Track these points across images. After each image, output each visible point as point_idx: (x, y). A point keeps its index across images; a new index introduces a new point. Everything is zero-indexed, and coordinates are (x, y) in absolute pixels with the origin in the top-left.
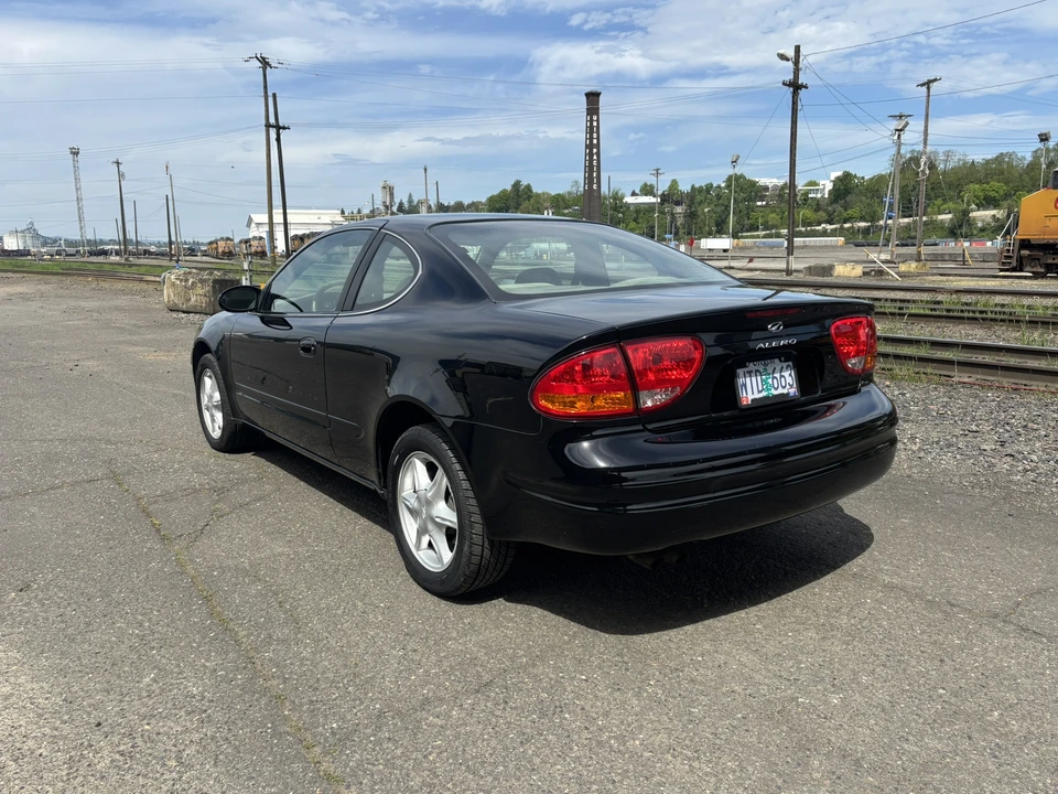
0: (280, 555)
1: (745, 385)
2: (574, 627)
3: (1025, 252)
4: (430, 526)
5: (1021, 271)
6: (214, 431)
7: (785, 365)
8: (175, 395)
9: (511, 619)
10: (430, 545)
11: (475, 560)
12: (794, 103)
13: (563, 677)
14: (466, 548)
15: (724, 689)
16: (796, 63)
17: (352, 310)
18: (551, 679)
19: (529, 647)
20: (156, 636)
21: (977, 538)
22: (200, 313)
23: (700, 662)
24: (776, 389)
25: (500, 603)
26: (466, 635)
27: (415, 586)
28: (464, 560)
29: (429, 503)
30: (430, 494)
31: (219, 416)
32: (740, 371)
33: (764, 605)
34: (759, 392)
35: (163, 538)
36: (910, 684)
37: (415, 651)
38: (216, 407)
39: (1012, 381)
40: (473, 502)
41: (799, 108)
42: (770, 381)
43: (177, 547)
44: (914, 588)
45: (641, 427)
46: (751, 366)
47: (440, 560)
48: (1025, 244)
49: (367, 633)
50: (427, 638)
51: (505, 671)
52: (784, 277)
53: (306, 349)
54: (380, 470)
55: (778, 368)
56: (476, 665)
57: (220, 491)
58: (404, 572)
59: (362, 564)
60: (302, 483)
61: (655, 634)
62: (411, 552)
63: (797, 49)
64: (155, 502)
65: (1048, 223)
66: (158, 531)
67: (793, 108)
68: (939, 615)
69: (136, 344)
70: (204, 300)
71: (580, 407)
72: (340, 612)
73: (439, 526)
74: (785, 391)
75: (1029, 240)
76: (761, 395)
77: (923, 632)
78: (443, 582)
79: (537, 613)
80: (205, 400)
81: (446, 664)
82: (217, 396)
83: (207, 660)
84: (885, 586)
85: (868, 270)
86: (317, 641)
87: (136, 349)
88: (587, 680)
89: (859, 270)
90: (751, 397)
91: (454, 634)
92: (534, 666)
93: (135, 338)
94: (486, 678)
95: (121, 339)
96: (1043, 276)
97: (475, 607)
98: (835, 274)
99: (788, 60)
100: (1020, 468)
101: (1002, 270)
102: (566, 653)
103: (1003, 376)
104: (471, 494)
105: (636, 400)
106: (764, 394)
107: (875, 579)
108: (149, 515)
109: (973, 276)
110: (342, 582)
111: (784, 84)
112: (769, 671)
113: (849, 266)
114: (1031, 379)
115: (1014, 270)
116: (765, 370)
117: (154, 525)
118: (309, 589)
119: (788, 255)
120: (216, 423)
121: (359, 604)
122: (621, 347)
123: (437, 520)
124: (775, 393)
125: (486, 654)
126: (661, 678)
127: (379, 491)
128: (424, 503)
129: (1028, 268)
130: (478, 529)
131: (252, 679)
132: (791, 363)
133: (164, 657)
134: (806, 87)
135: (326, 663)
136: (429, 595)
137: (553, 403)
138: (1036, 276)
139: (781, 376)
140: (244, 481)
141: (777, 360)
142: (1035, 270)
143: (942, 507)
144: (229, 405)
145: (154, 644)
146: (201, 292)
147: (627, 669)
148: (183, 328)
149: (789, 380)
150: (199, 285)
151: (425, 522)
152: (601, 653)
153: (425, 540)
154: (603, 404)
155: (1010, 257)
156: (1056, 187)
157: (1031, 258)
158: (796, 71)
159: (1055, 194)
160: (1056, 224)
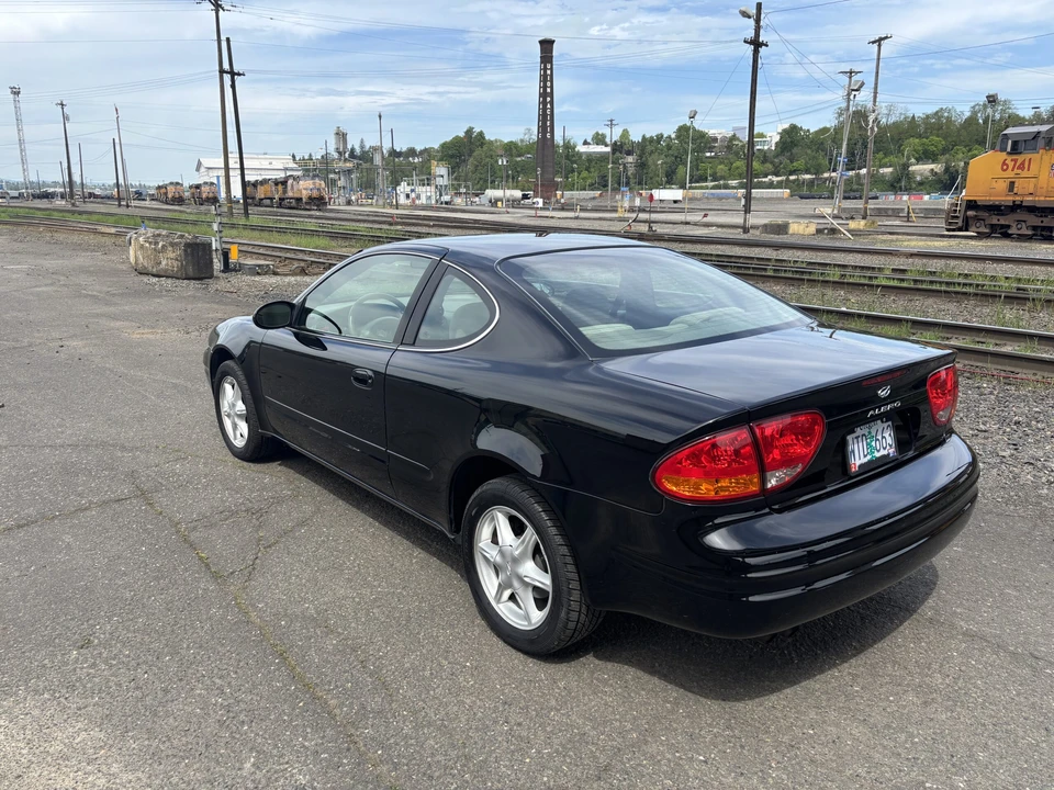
0: (345, 598)
1: (853, 451)
2: (674, 692)
3: (970, 213)
4: (516, 584)
5: (966, 231)
6: (235, 439)
7: (886, 425)
8: (175, 386)
9: (605, 683)
10: (512, 598)
11: (572, 625)
12: (755, 61)
13: (680, 758)
14: (563, 615)
15: (848, 773)
16: (758, 21)
17: (413, 344)
18: (669, 760)
19: (635, 718)
20: (242, 706)
21: (1033, 570)
22: (172, 277)
23: (812, 736)
24: (878, 451)
25: (589, 662)
26: (566, 704)
27: (495, 639)
28: (560, 625)
29: (516, 561)
30: (517, 553)
31: (243, 427)
32: (849, 438)
33: (853, 661)
34: (865, 456)
35: (216, 576)
36: (1026, 762)
37: (519, 724)
38: (240, 416)
39: (1000, 367)
40: (571, 568)
41: (759, 66)
42: (873, 443)
43: (232, 588)
44: (995, 636)
45: (767, 510)
46: (859, 431)
47: (527, 617)
48: (971, 205)
49: (464, 703)
50: (527, 707)
51: (619, 750)
52: (738, 234)
53: (362, 380)
54: (452, 516)
55: (880, 432)
56: (587, 743)
57: (257, 514)
58: (479, 621)
59: (432, 610)
60: (341, 502)
61: (757, 700)
62: (489, 603)
63: (759, 6)
64: (195, 528)
65: (994, 185)
66: (207, 565)
67: (753, 66)
68: (1027, 671)
69: (115, 318)
70: (175, 264)
71: (706, 489)
72: (427, 673)
73: (526, 584)
74: (885, 452)
75: (975, 201)
76: (866, 460)
77: (1018, 695)
78: (532, 642)
79: (631, 673)
80: (225, 407)
81: (556, 741)
82: (240, 406)
83: (305, 739)
84: (964, 634)
85: (821, 228)
86: (415, 713)
87: (118, 324)
88: (705, 762)
89: (812, 229)
90: (858, 463)
91: (553, 703)
92: (646, 742)
93: (112, 309)
94: (603, 760)
95: (98, 311)
96: (987, 236)
97: (563, 667)
98: (791, 231)
99: (749, 17)
100: (1044, 480)
101: (948, 230)
102: (675, 725)
103: (991, 363)
104: (569, 560)
105: (763, 481)
106: (869, 457)
107: (952, 626)
108: (192, 546)
109: (920, 235)
110: (419, 634)
111: (745, 42)
112: (885, 747)
113: (804, 224)
114: (1016, 366)
115: (960, 229)
116: (870, 433)
117: (201, 558)
118: (387, 643)
119: (745, 212)
120: (240, 433)
121: (445, 662)
122: (750, 427)
123: (526, 579)
124: (877, 455)
125: (593, 728)
126: (779, 758)
127: (449, 536)
128: (509, 559)
129: (974, 228)
130: (576, 595)
131: (359, 764)
132: (890, 423)
133: (258, 735)
134: (767, 46)
135: (433, 743)
136: (514, 651)
137: (676, 485)
138: (981, 236)
139: (883, 437)
140: (280, 501)
141: (879, 422)
142: (980, 230)
143: (988, 532)
144: (255, 416)
145: (242, 717)
146: (172, 255)
147: (742, 747)
148: (159, 297)
149: (889, 440)
150: (170, 249)
151: (509, 578)
152: (710, 725)
153: (507, 593)
154: (729, 487)
155: (957, 217)
156: (1003, 149)
157: (977, 218)
158: (758, 28)
159: (1003, 156)
160: (1002, 186)
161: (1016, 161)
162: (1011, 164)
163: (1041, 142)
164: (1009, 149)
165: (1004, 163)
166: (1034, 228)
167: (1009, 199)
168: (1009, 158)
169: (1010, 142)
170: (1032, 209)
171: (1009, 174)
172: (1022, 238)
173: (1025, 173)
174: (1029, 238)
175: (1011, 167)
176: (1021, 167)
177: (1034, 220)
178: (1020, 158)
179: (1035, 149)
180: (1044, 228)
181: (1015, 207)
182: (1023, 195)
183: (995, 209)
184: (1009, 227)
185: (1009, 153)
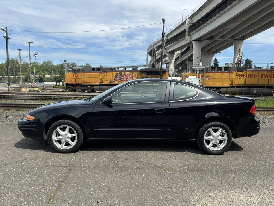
3: (67, 86)
5: (67, 90)
12: (7, 43)
16: (7, 32)
48: (67, 84)
52: (7, 92)
63: (6, 28)
65: (72, 80)
67: (7, 44)
75: (68, 83)
85: (31, 90)
89: (28, 90)
96: (71, 91)
98: (22, 91)
99: (4, 30)
101: (62, 90)
109: (57, 91)
111: (4, 37)
113: (25, 89)
115: (65, 90)
119: (8, 85)
129: (68, 90)
134: (10, 39)
138: (70, 91)
142: (70, 90)
155: (64, 87)
156: (73, 72)
157: (69, 87)
158: (7, 34)
159: (73, 73)
160: (74, 80)
161: (76, 75)
162: (75, 75)
163: (81, 71)
164: (74, 72)
165: (73, 75)
166: (82, 89)
167: (76, 83)
168: (74, 74)
169: (74, 71)
170: (81, 85)
171: (75, 77)
172: (79, 92)
173: (78, 77)
174: (81, 92)
175: (75, 76)
176: (77, 76)
177: (82, 88)
178: (77, 74)
179: (79, 72)
180: (84, 89)
181: (77, 85)
182: (79, 82)
183: (73, 85)
184: (76, 89)
185: (74, 73)
